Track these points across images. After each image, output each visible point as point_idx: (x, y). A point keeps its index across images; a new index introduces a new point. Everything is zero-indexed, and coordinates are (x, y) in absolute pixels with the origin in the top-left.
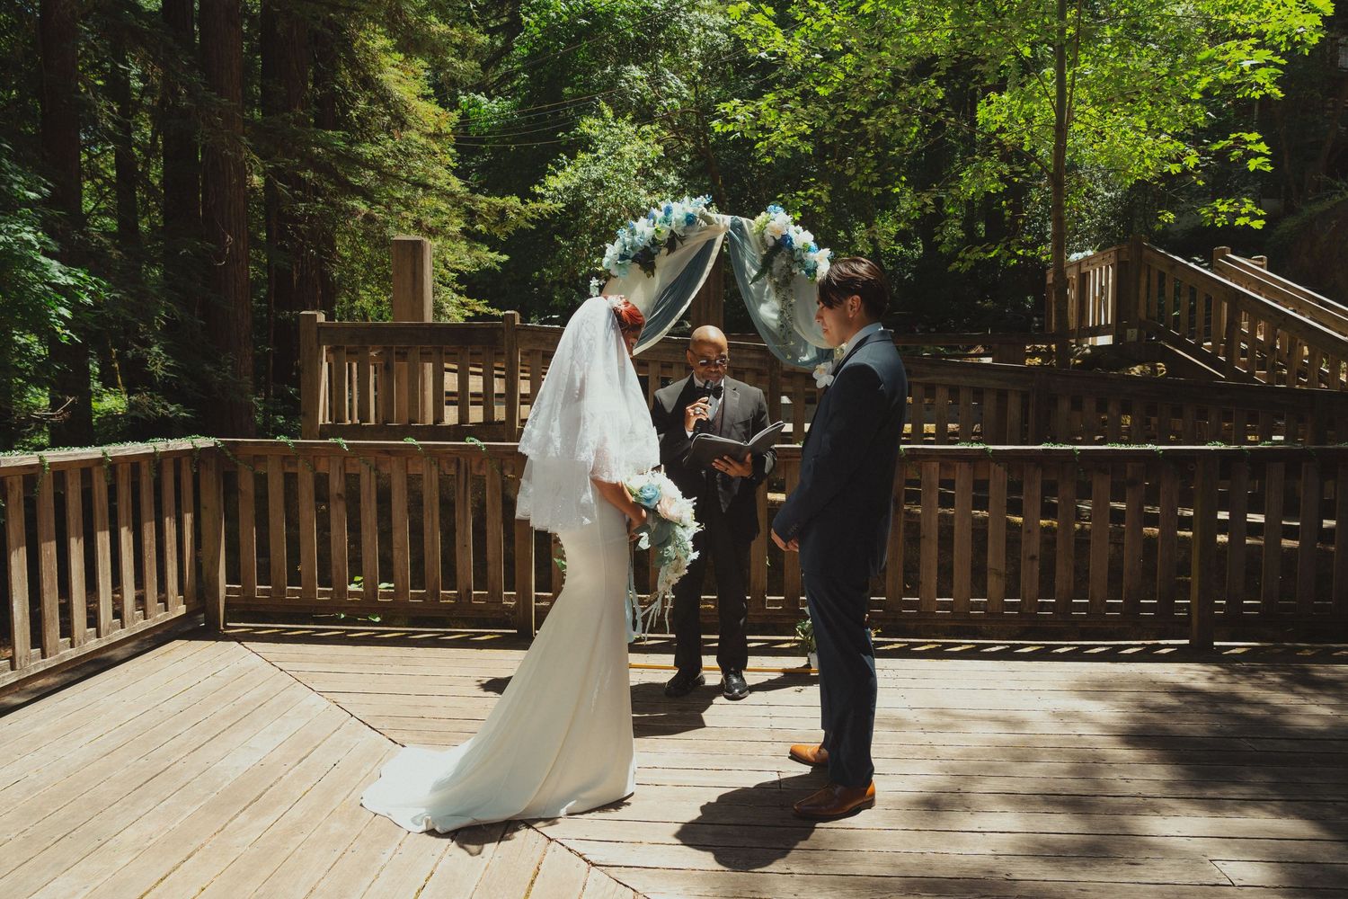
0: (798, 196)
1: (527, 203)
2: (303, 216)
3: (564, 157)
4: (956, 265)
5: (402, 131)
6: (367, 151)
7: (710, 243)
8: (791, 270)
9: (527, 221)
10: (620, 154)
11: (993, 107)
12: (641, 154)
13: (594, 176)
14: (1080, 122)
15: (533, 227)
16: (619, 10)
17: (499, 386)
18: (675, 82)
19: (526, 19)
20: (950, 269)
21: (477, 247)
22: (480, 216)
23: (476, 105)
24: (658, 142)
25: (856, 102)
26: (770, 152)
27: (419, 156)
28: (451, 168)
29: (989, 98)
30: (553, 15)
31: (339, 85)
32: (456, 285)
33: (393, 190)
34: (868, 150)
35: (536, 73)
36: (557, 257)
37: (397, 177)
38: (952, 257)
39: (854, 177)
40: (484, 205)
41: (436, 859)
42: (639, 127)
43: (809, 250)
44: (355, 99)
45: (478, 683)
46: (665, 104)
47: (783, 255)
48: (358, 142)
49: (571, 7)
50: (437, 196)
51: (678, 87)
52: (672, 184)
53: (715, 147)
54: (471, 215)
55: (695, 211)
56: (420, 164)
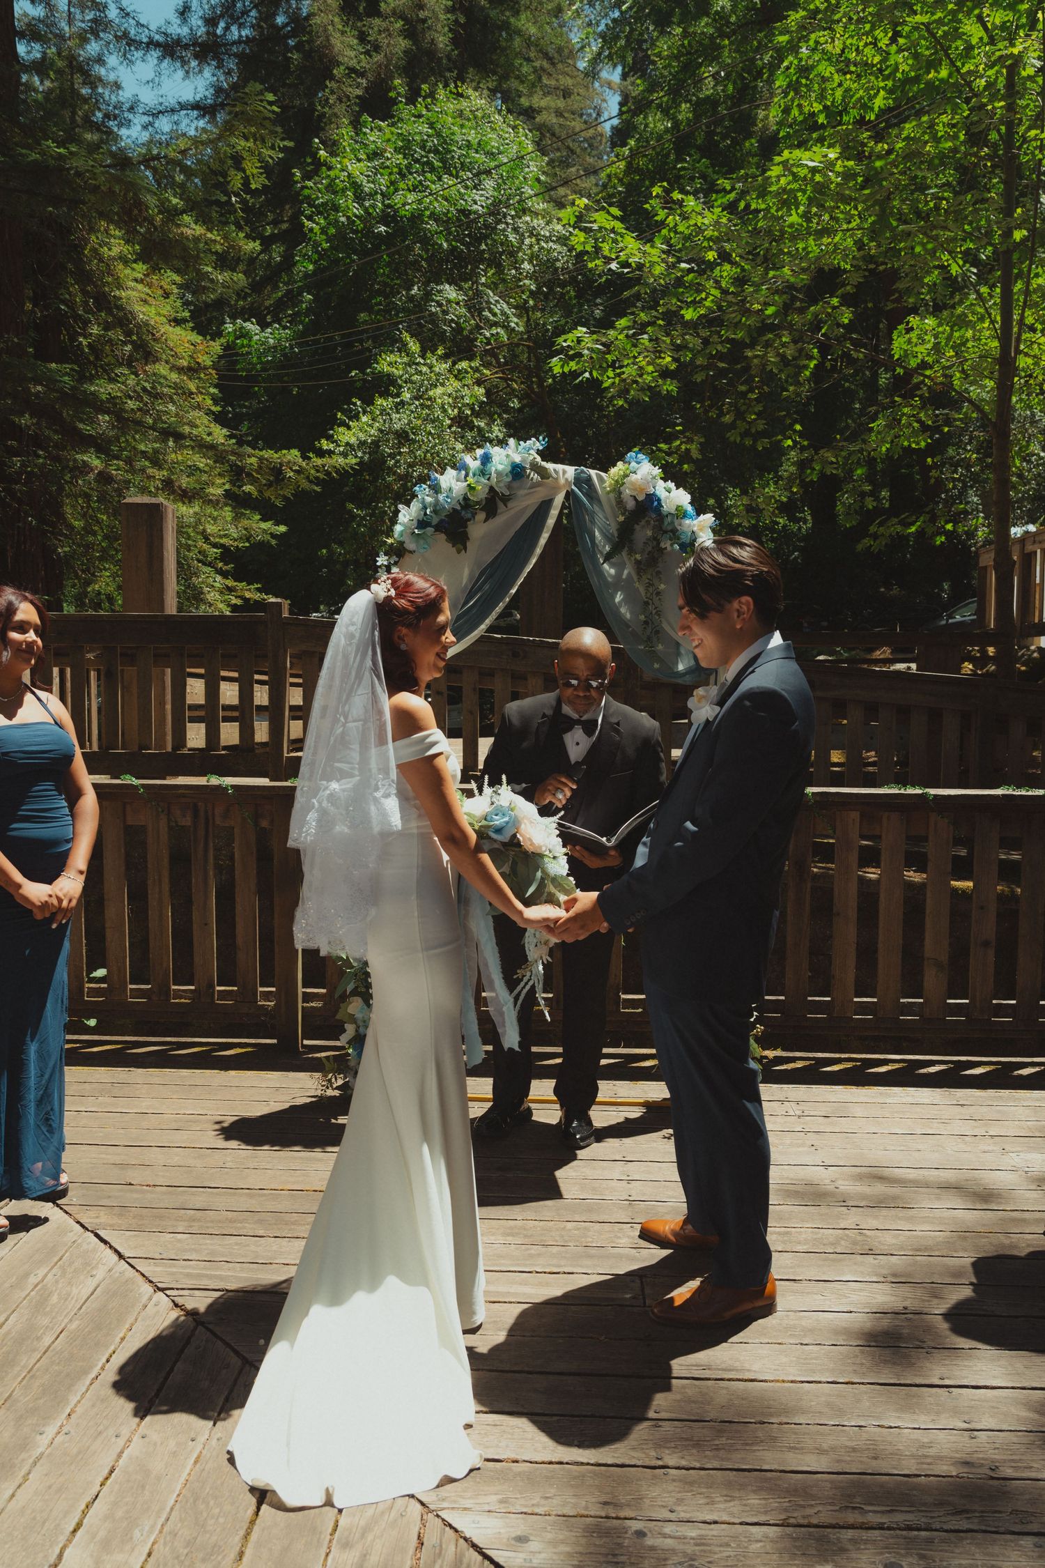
0: (660, 450)
1: (309, 458)
2: (19, 474)
3: (358, 403)
4: (867, 542)
5: (146, 364)
6: (102, 390)
7: (546, 505)
8: (659, 544)
9: (311, 482)
10: (430, 399)
11: (913, 335)
12: (457, 397)
13: (397, 427)
14: (1027, 355)
15: (318, 489)
16: (427, 213)
17: (261, 696)
18: (500, 306)
19: (308, 224)
20: (860, 547)
21: (245, 514)
22: (249, 475)
23: (244, 334)
24: (479, 383)
25: (737, 325)
26: (623, 393)
27: (171, 398)
28: (213, 413)
29: (908, 323)
30: (343, 219)
31: (66, 305)
32: (220, 565)
33: (135, 440)
34: (751, 390)
35: (322, 293)
36: (350, 530)
37: (139, 423)
38: (860, 531)
39: (733, 426)
40: (253, 460)
41: (121, 1442)
42: (454, 363)
43: (685, 515)
44: (86, 323)
45: (217, 1127)
46: (488, 334)
47: (648, 522)
48: (91, 379)
49: (366, 210)
50: (193, 448)
51: (503, 313)
52: (497, 436)
53: (552, 390)
54: (238, 474)
55: (524, 460)
56: (172, 408)
